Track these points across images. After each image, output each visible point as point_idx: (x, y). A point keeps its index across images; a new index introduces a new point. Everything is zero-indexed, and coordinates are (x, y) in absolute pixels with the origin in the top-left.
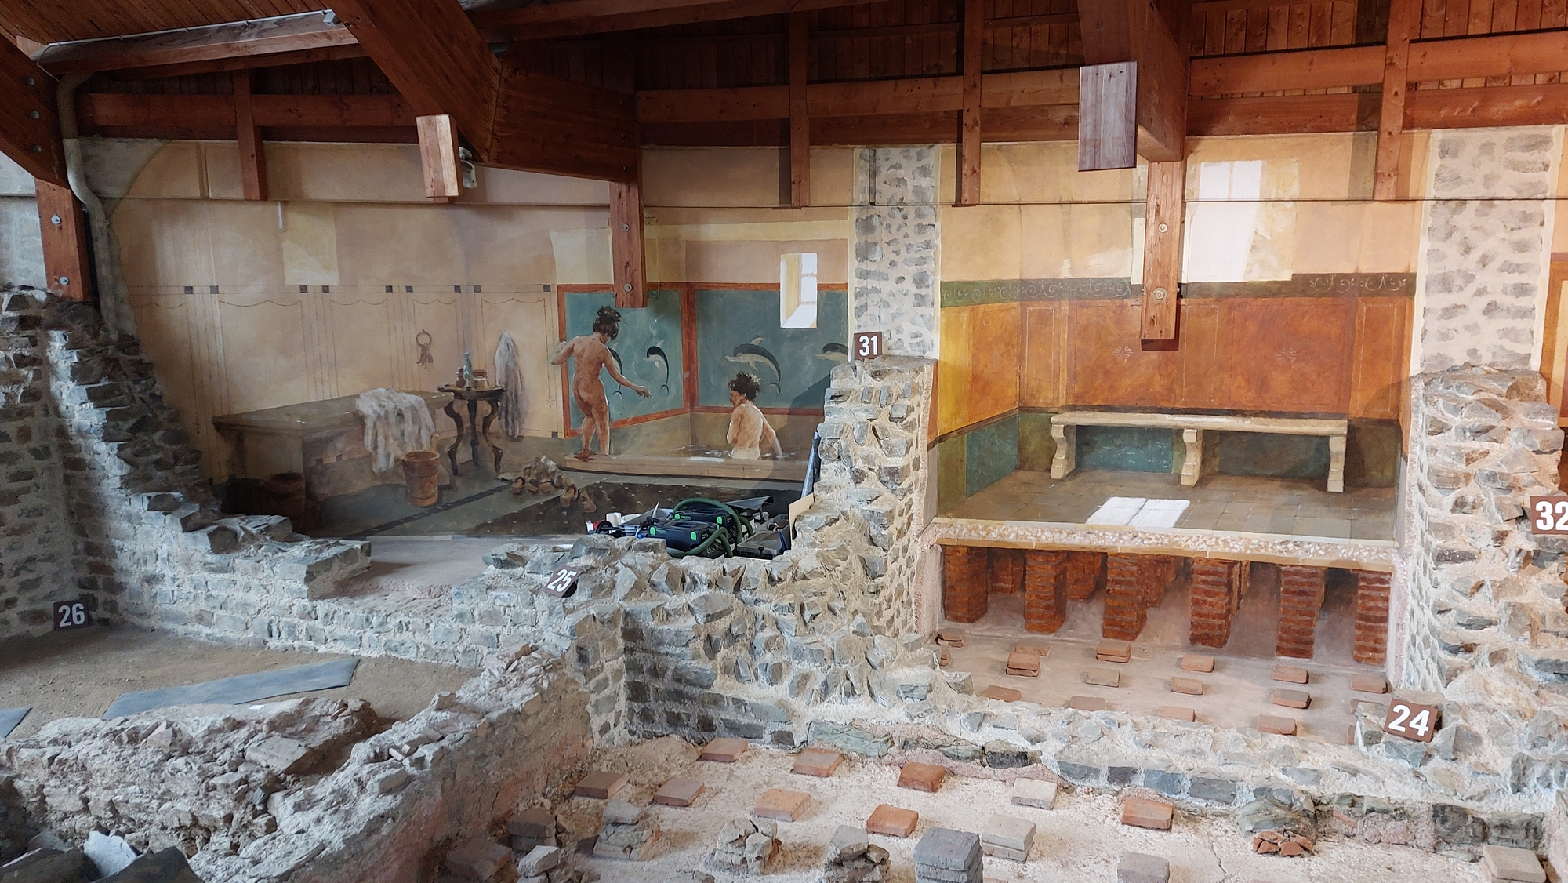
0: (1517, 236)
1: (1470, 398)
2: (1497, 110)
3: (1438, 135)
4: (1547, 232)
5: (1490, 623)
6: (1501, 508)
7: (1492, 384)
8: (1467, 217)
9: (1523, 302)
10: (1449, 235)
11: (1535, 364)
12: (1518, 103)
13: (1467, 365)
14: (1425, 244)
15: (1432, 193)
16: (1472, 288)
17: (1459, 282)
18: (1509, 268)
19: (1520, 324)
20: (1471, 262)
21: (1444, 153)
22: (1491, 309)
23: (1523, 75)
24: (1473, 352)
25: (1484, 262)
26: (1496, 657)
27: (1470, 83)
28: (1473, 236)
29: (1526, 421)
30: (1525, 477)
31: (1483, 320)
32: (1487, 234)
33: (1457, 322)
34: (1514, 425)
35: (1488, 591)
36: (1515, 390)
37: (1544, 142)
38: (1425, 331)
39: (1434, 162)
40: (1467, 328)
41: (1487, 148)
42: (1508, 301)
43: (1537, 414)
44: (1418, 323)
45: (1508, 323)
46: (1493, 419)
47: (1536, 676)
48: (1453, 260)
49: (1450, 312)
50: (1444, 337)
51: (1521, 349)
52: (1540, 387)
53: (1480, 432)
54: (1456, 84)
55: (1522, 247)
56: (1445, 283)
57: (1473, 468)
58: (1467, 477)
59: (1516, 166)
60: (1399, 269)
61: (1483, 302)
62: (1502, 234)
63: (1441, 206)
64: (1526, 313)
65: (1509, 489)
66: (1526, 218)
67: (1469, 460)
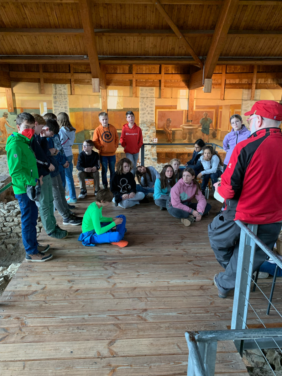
0: (151, 103)
1: (146, 126)
2: (147, 85)
3: (140, 88)
4: (154, 102)
5: (148, 155)
6: (149, 140)
7: (149, 124)
8: (145, 100)
9: (152, 112)
10: (143, 102)
11: (154, 121)
12: (150, 84)
13: (146, 122)
14: (140, 104)
15: (140, 96)
16: (146, 110)
17: (145, 109)
18: (150, 107)
19: (152, 115)
20: (146, 107)
21: (141, 90)
22: (149, 113)
23: (150, 80)
24: (147, 120)
25: (147, 106)
26: (148, 159)
27: (144, 80)
28: (146, 103)
29: (152, 129)
30: (152, 136)
31: (148, 115)
32: (147, 102)
33: (144, 115)
34: (151, 129)
35: (148, 151)
36: (151, 125)
37: (153, 90)
38: (141, 117)
39: (140, 92)
40: (146, 116)
41: (146, 90)
42: (150, 112)
43: (153, 128)
44: (140, 115)
45: (151, 115)
46: (148, 128)
47: (153, 160)
48: (144, 106)
49: (144, 114)
50: (143, 117)
51: (152, 119)
52: (155, 124)
53: (147, 130)
54: (142, 80)
55: (152, 104)
56: (143, 110)
57: (146, 135)
58: (145, 136)
59: (150, 93)
60: (137, 107)
61: (147, 112)
62: (149, 102)
63: (141, 98)
64: (153, 114)
65: (150, 137)
66: (152, 100)
67: (146, 134)
